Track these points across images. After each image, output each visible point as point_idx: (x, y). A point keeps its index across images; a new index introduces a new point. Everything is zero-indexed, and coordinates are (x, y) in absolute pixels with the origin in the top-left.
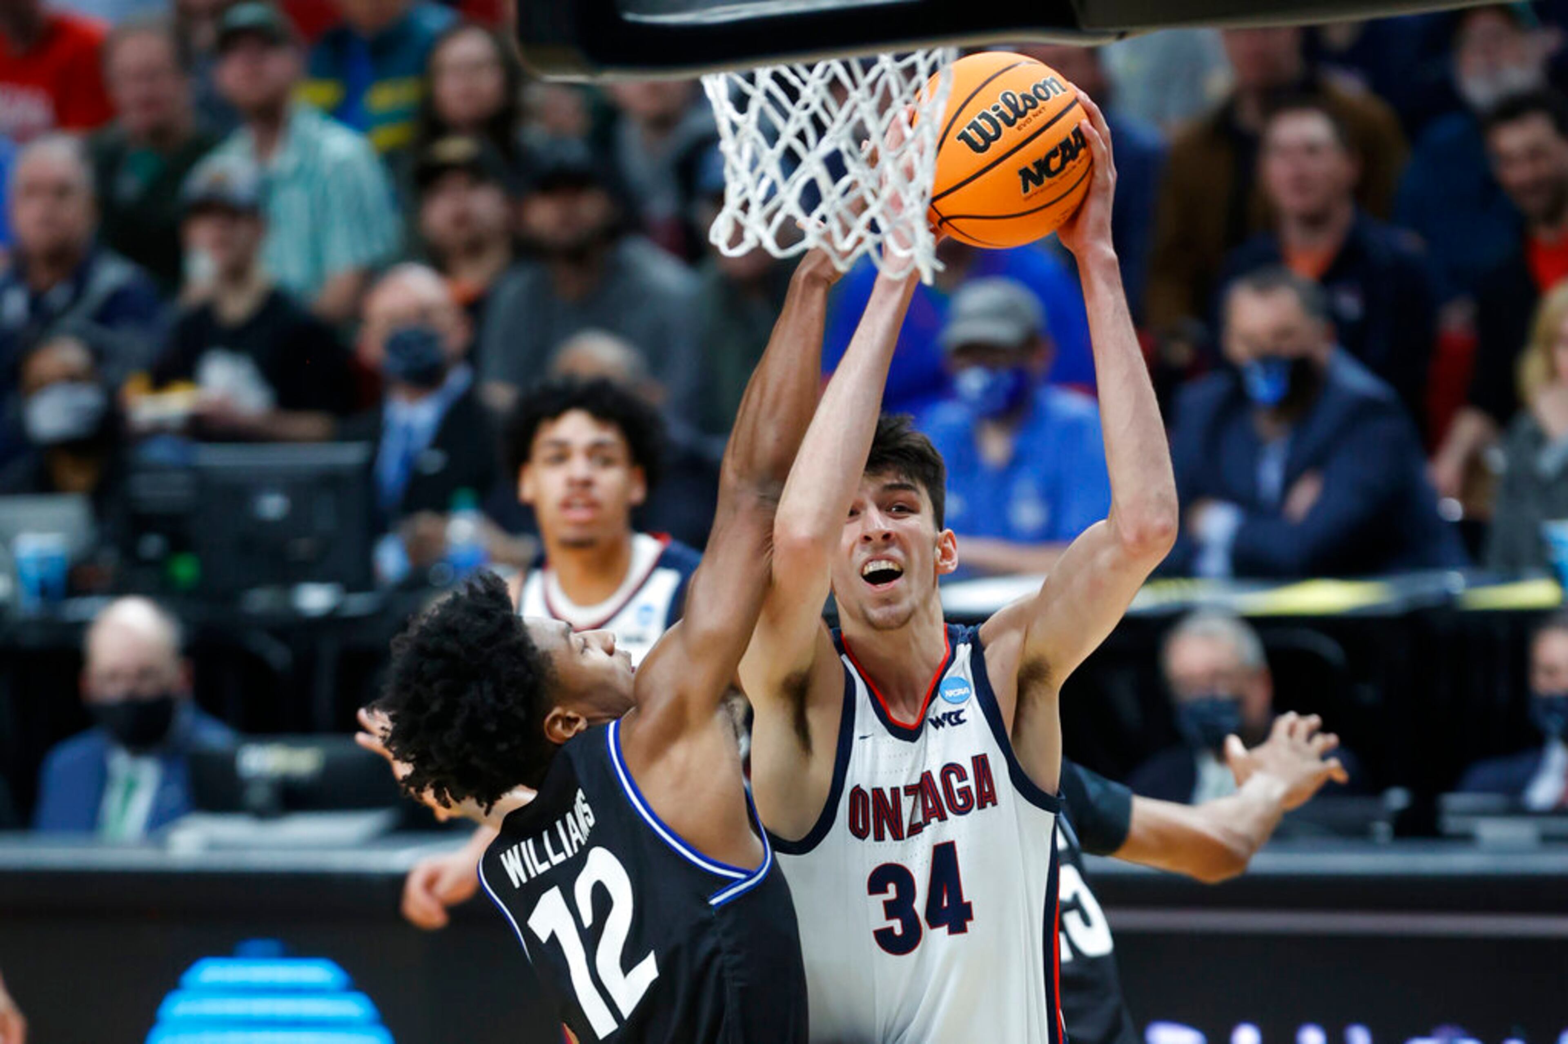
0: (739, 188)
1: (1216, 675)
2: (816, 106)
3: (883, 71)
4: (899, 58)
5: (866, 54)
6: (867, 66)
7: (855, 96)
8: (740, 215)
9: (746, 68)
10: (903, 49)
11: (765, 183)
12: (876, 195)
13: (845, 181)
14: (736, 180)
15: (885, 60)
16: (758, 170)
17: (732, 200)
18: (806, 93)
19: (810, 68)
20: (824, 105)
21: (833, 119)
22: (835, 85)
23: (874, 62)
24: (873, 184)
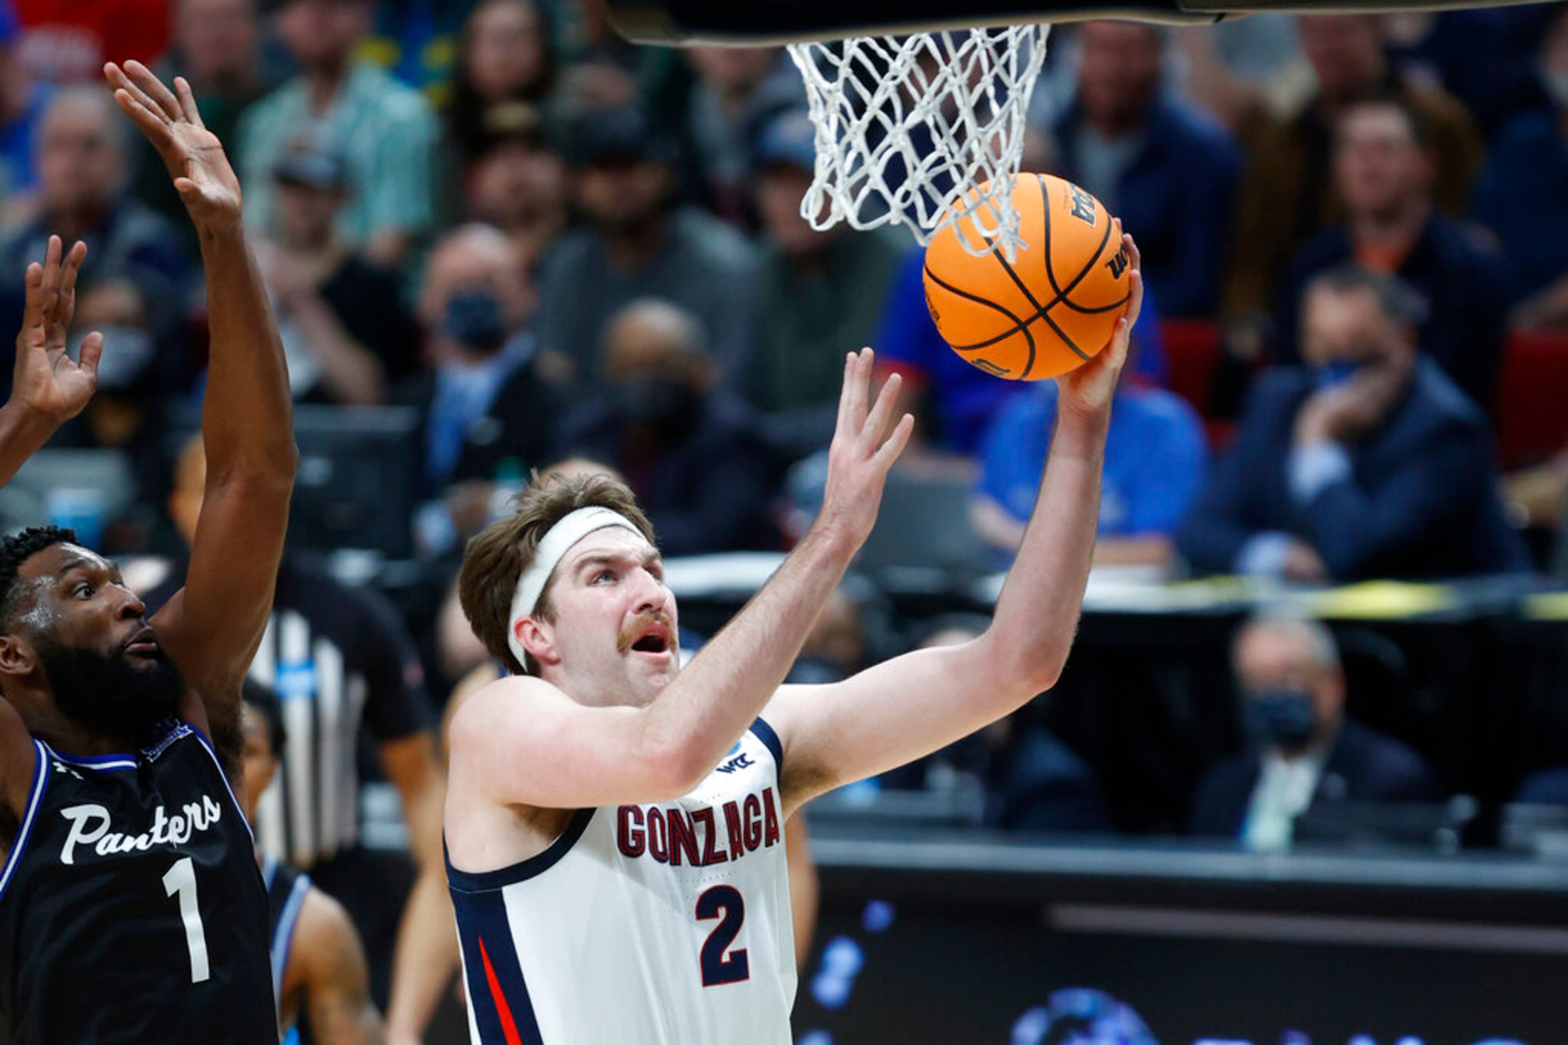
0: (828, 160)
1: (1289, 668)
2: (903, 77)
3: (975, 46)
4: (992, 33)
5: (959, 27)
6: (959, 39)
7: (945, 70)
8: (828, 186)
9: (833, 38)
10: (996, 24)
11: (852, 155)
12: (961, 172)
13: (932, 158)
14: (825, 152)
15: (978, 34)
16: (845, 140)
17: (821, 173)
18: (895, 66)
19: (901, 41)
20: (912, 76)
21: (922, 94)
22: (924, 57)
23: (967, 35)
24: (960, 159)
